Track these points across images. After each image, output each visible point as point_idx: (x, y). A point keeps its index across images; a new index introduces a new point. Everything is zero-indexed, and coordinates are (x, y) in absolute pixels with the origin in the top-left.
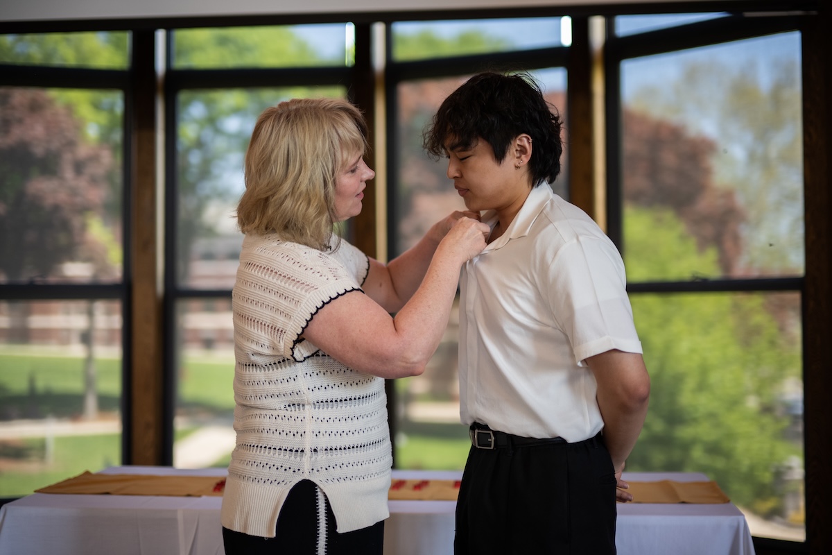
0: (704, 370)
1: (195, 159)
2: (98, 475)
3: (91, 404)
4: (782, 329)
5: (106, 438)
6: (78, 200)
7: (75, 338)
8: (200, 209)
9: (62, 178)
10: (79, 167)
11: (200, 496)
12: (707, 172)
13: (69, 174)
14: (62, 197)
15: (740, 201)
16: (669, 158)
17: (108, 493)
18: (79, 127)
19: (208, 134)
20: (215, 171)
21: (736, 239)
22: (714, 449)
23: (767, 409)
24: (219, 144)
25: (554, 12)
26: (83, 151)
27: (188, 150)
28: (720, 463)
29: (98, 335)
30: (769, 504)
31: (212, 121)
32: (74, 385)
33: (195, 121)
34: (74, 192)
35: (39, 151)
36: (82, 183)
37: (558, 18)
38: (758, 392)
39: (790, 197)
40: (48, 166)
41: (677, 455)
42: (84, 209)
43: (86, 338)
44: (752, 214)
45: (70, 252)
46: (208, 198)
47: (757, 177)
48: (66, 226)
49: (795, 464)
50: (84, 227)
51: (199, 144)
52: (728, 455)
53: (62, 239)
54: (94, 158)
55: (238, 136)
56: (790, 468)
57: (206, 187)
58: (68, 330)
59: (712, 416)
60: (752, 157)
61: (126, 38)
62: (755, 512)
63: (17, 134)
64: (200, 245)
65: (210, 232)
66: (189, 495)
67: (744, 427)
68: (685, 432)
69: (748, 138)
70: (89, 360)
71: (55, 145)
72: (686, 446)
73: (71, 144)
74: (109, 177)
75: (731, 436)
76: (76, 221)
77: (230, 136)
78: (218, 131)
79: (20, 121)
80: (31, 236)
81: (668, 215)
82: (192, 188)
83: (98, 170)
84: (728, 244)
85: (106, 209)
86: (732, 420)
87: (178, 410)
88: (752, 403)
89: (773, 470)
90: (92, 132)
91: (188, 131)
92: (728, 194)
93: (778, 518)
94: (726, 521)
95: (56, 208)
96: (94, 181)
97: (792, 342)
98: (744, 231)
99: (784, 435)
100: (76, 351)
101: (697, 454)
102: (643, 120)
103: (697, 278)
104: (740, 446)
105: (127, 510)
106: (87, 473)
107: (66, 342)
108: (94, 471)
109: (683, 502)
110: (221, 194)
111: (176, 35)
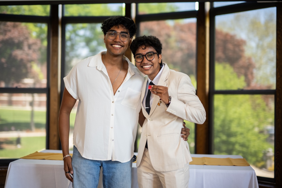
0: (240, 119)
1: (68, 44)
2: (40, 153)
3: (33, 126)
4: (267, 105)
5: (41, 138)
6: (29, 58)
7: (28, 104)
8: (70, 61)
9: (24, 50)
10: (30, 47)
12: (242, 51)
13: (26, 48)
14: (24, 57)
15: (253, 60)
16: (230, 46)
17: (44, 159)
18: (30, 33)
19: (73, 36)
20: (76, 48)
21: (252, 74)
22: (243, 145)
23: (261, 132)
24: (78, 39)
25: (193, 1)
26: (31, 41)
28: (244, 150)
29: (36, 103)
30: (262, 163)
31: (74, 31)
32: (27, 119)
33: (69, 31)
34: (28, 55)
35: (16, 41)
36: (31, 52)
37: (195, 2)
38: (259, 126)
39: (271, 60)
40: (19, 46)
41: (231, 147)
42: (31, 61)
43: (32, 104)
44: (257, 65)
45: (26, 75)
46: (73, 57)
47: (259, 53)
48: (25, 66)
49: (271, 151)
50: (31, 67)
51: (70, 39)
52: (247, 147)
53: (24, 71)
54: (35, 44)
55: (84, 36)
56: (268, 152)
57: (72, 54)
58: (25, 101)
59: (242, 134)
60: (258, 46)
62: (257, 167)
63: (9, 35)
67: (253, 138)
68: (233, 139)
69: (257, 39)
70: (32, 111)
71: (22, 39)
72: (233, 144)
73: (27, 39)
74: (40, 50)
75: (249, 141)
76: (29, 65)
77: (81, 36)
78: (77, 35)
79: (10, 31)
80: (13, 70)
81: (228, 66)
83: (36, 48)
84: (249, 76)
85: (41, 62)
86: (250, 136)
88: (256, 130)
89: (263, 152)
90: (34, 35)
92: (249, 59)
93: (264, 169)
94: (248, 172)
95: (22, 60)
96: (34, 51)
97: (270, 109)
98: (255, 71)
99: (267, 140)
100: (28, 108)
101: (237, 147)
102: (221, 33)
103: (239, 89)
104: (252, 144)
105: (51, 165)
106: (37, 152)
107: (24, 105)
108: (39, 151)
109: (234, 166)
110: (78, 56)
111: (66, 6)
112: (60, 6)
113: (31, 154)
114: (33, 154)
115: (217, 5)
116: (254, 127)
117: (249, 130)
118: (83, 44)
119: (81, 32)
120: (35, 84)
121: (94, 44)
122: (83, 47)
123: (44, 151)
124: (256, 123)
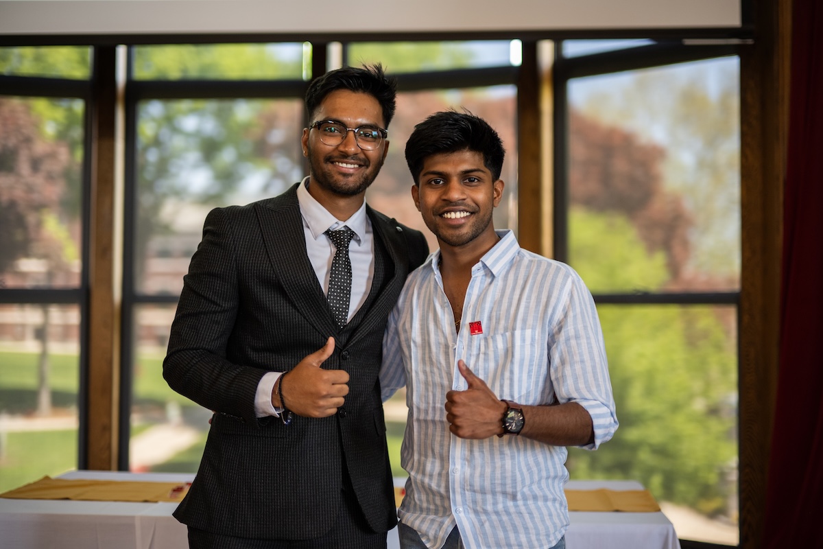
0: (650, 375)
1: (152, 156)
2: (58, 480)
3: (45, 400)
5: (63, 434)
6: (35, 196)
7: (30, 334)
8: (156, 207)
9: (19, 175)
10: (36, 164)
11: (156, 502)
12: (656, 178)
13: (24, 168)
14: (19, 193)
15: (688, 205)
16: (620, 166)
17: (67, 499)
18: (37, 125)
19: (165, 133)
20: (173, 170)
21: (685, 244)
22: (661, 451)
23: (713, 411)
24: (177, 142)
25: (505, 35)
26: (40, 148)
27: (146, 149)
29: (52, 331)
30: (713, 504)
31: (169, 121)
32: (28, 380)
33: (154, 119)
34: (30, 189)
36: (38, 180)
37: (508, 41)
38: (705, 393)
40: (5, 162)
42: (39, 207)
43: (41, 334)
44: (701, 218)
45: (24, 249)
46: (165, 196)
47: (705, 183)
48: (21, 222)
50: (39, 224)
51: (157, 142)
52: (674, 457)
53: (19, 236)
54: (52, 155)
55: (197, 134)
57: (163, 185)
58: (23, 326)
59: (657, 418)
60: (702, 164)
61: (89, 52)
62: (701, 512)
64: (156, 243)
65: (166, 229)
66: (146, 501)
67: (690, 429)
68: (633, 435)
69: (698, 145)
70: (44, 355)
71: (12, 142)
72: (634, 447)
73: (28, 140)
74: (66, 174)
75: (677, 438)
76: (31, 219)
77: (188, 135)
78: (176, 130)
81: (620, 221)
82: (150, 186)
83: (56, 167)
84: (677, 249)
85: (64, 207)
86: (680, 423)
87: (134, 408)
88: (699, 405)
89: (717, 471)
90: (50, 129)
91: (146, 129)
92: (676, 202)
94: (656, 529)
95: (12, 204)
96: (50, 177)
98: (694, 236)
100: (31, 347)
101: (645, 456)
103: (638, 291)
104: (685, 448)
105: (86, 516)
106: (47, 478)
107: (20, 337)
108: (54, 475)
109: (617, 511)
110: (179, 193)
111: (137, 50)
112: (121, 51)
113: (29, 485)
114: (35, 483)
115: (573, 49)
116: (691, 397)
117: (676, 407)
118: (193, 156)
119: (190, 123)
120: (50, 274)
121: (227, 156)
122: (195, 166)
123: (71, 473)
124: (697, 385)
